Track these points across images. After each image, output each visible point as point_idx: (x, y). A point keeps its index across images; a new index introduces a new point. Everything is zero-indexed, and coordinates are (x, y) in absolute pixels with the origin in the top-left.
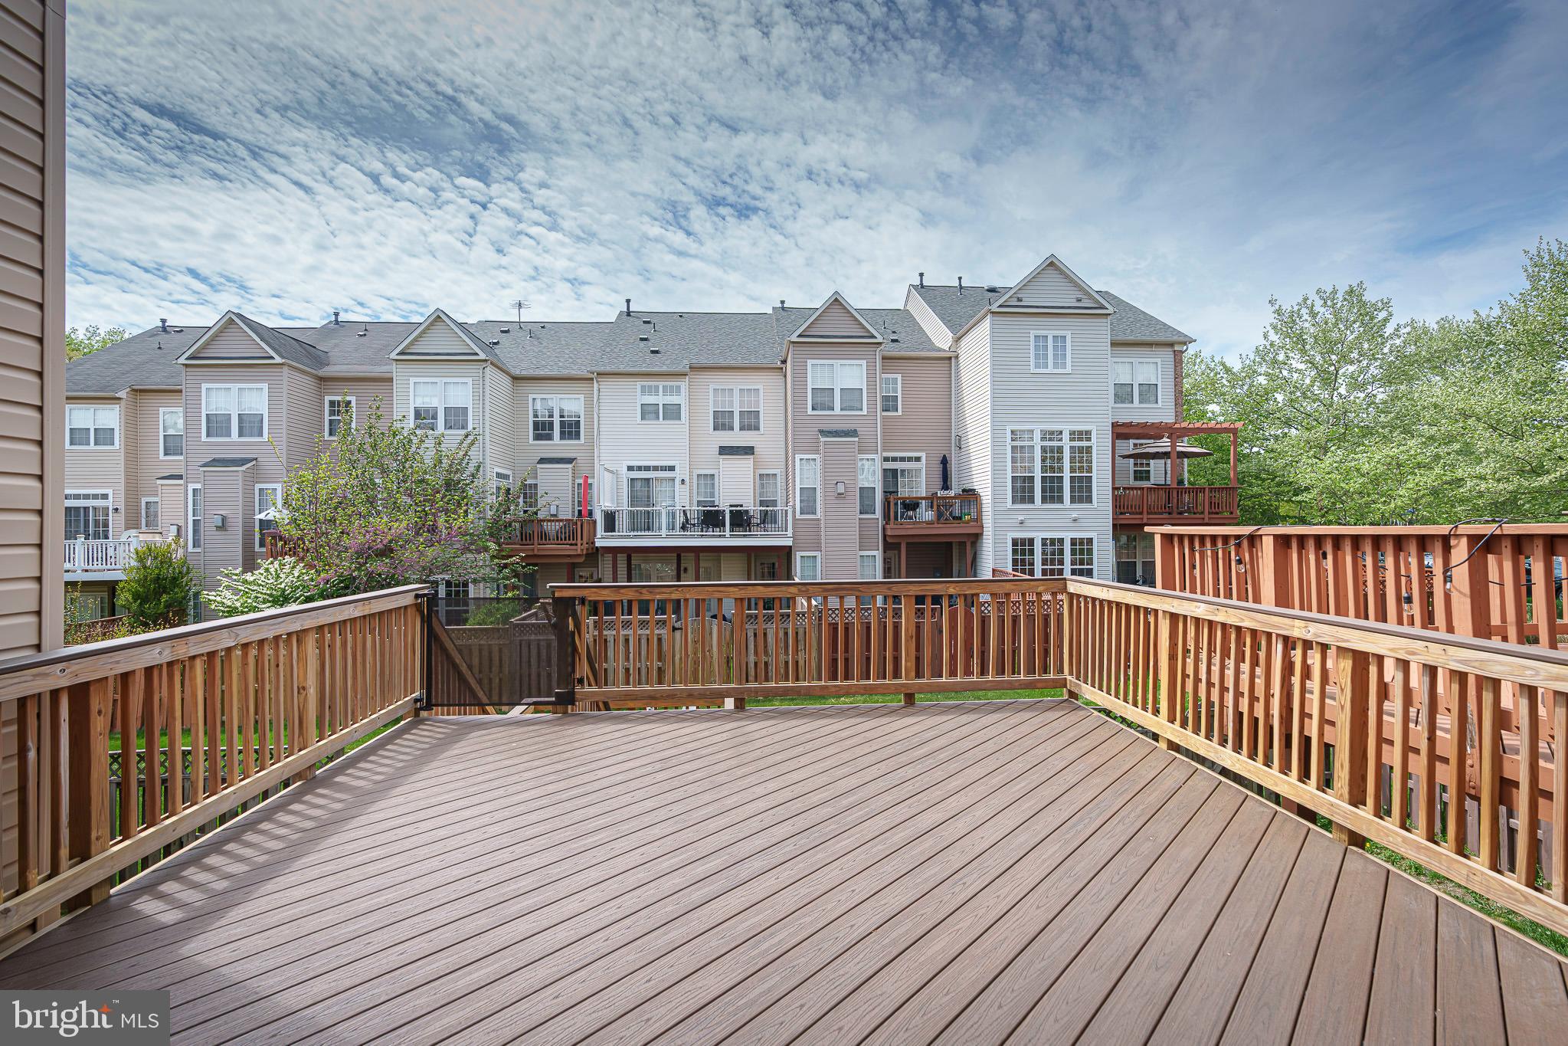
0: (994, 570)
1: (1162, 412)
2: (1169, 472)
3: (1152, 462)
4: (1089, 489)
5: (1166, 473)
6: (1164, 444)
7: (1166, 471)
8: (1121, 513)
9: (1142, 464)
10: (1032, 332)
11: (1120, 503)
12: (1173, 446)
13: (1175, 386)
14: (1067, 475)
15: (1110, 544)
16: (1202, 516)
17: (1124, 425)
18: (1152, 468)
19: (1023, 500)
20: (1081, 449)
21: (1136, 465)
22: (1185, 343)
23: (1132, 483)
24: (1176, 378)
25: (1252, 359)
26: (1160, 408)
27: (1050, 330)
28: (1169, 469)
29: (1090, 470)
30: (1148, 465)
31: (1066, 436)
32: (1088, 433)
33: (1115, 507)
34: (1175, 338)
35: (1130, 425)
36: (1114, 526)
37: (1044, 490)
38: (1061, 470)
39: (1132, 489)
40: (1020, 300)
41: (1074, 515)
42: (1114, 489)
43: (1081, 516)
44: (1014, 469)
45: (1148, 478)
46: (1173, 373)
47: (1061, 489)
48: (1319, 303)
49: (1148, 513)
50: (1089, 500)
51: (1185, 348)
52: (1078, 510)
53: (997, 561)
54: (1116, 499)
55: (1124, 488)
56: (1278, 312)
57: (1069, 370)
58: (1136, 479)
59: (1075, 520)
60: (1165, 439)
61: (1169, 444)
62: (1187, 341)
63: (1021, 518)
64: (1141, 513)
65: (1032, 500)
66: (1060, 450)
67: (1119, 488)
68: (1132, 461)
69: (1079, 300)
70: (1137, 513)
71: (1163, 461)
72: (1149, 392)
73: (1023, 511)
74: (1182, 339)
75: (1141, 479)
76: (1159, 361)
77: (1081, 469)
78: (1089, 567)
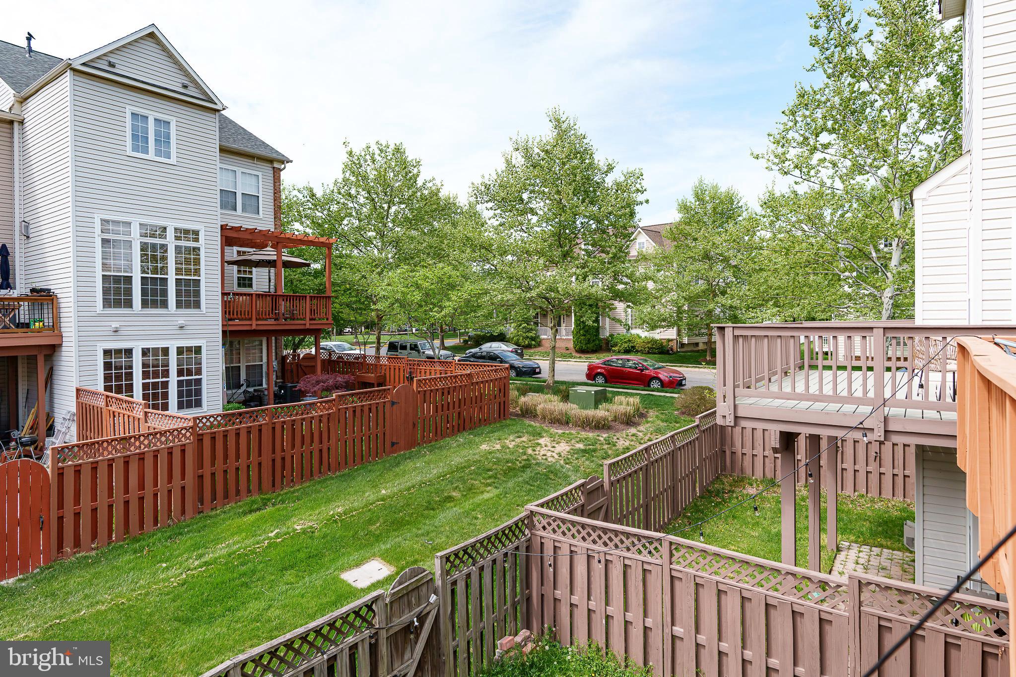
0: (78, 390)
1: (264, 221)
2: (273, 281)
3: (254, 269)
4: (197, 293)
5: (270, 281)
6: (269, 253)
7: (269, 278)
8: (230, 320)
9: (245, 272)
10: (128, 107)
11: (229, 310)
12: (279, 255)
13: (275, 200)
14: (172, 277)
15: (219, 351)
16: (303, 322)
17: (233, 228)
18: (254, 276)
19: (117, 304)
20: (188, 250)
21: (239, 271)
22: (283, 162)
23: (236, 289)
24: (275, 193)
25: (332, 189)
26: (261, 219)
27: (153, 111)
28: (273, 278)
29: (197, 272)
30: (251, 272)
31: (171, 234)
32: (196, 233)
33: (224, 313)
34: (274, 156)
35: (238, 229)
36: (224, 332)
37: (144, 292)
38: (164, 270)
39: (238, 294)
40: (112, 65)
41: (181, 321)
42: (223, 294)
43: (187, 323)
44: (105, 266)
45: (251, 286)
46: (272, 188)
47: (165, 293)
48: (377, 152)
49: (257, 319)
50: (197, 305)
51: (283, 166)
52: (186, 316)
53: (83, 379)
54: (226, 305)
55: (234, 294)
56: (350, 153)
57: (173, 160)
58: (239, 285)
59: (181, 327)
60: (269, 248)
61: (275, 253)
62: (284, 161)
63: (115, 325)
64: (250, 319)
65: (129, 304)
66: (164, 248)
67: (229, 294)
68: (235, 267)
69: (185, 87)
70: (246, 319)
71: (267, 270)
72: (251, 202)
73: (118, 317)
74: (279, 157)
75: (245, 286)
76: (260, 174)
77: (188, 271)
78: (197, 377)
